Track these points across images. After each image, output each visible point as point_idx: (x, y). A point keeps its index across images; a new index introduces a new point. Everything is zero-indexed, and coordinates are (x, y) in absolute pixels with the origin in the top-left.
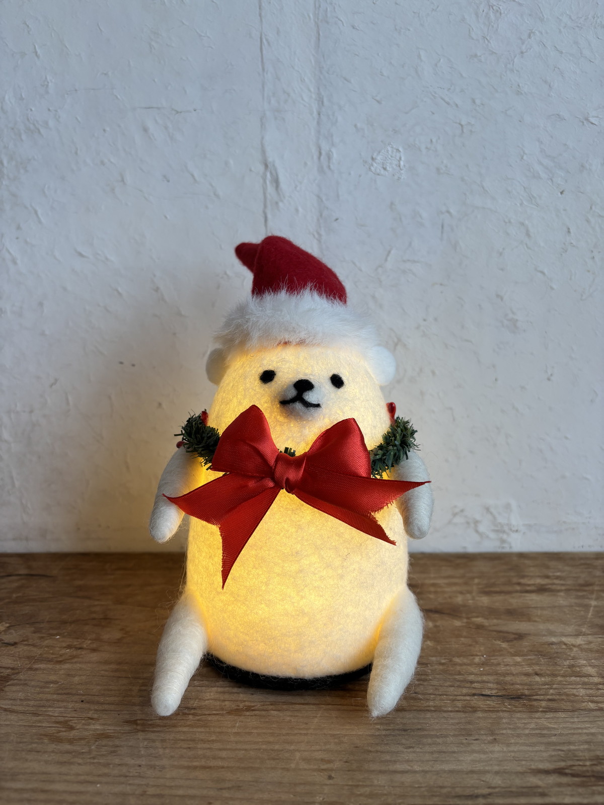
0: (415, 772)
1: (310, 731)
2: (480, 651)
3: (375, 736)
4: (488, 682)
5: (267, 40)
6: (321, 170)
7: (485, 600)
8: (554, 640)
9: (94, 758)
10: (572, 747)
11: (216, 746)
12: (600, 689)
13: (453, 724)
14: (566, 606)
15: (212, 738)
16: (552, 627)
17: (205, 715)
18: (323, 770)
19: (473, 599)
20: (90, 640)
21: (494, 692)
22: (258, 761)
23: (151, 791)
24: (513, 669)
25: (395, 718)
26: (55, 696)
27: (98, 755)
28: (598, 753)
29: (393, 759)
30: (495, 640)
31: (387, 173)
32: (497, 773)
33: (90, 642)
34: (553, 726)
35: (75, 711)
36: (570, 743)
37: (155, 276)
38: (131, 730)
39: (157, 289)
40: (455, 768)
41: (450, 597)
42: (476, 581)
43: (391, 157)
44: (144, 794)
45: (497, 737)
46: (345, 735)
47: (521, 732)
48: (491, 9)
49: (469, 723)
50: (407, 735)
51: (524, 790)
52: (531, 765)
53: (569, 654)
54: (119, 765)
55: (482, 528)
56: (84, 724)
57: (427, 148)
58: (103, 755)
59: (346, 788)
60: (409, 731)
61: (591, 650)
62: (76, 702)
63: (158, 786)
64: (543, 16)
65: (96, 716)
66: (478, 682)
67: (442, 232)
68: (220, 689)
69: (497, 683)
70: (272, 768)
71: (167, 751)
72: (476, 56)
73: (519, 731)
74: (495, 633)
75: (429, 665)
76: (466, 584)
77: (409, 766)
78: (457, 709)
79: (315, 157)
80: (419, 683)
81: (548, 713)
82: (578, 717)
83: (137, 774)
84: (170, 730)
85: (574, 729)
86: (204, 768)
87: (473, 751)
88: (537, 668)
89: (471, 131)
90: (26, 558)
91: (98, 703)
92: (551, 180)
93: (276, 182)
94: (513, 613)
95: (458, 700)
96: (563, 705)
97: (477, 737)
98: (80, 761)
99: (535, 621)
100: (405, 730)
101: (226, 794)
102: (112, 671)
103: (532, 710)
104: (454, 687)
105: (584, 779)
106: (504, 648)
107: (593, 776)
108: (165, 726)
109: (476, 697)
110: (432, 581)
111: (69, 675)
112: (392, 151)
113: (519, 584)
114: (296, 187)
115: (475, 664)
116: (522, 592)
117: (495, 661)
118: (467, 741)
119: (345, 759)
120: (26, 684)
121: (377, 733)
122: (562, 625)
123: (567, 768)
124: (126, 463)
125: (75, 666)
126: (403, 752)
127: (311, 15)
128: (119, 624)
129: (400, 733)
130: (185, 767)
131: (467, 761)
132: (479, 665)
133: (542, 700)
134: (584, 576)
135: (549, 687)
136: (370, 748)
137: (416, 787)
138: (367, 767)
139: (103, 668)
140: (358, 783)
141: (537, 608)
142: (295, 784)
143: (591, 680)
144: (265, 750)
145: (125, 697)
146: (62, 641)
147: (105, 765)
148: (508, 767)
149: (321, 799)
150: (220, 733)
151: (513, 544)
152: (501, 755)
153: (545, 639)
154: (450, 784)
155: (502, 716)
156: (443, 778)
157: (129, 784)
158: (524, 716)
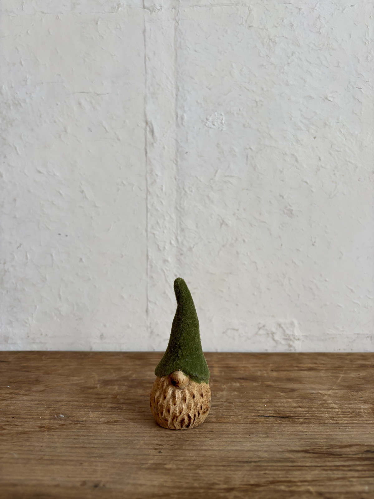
0: (214, 450)
2: (267, 397)
4: (268, 410)
5: (148, 58)
6: (178, 126)
7: (275, 374)
8: (314, 392)
9: (14, 442)
10: (316, 440)
11: (92, 438)
12: (339, 414)
13: (242, 429)
14: (325, 377)
15: (90, 434)
16: (313, 386)
17: (88, 424)
18: (156, 449)
19: (267, 373)
20: (24, 390)
21: (271, 415)
22: (117, 444)
23: (46, 458)
24: (285, 405)
27: (17, 441)
28: (332, 443)
29: (201, 444)
30: (277, 392)
31: (214, 127)
32: (265, 451)
33: (24, 391)
34: (306, 431)
35: (8, 421)
36: (315, 439)
37: (81, 184)
38: (40, 431)
39: (82, 192)
40: (239, 448)
41: (253, 372)
42: (271, 365)
43: (217, 118)
45: (269, 435)
47: (285, 433)
48: (271, 41)
49: (253, 428)
50: (213, 433)
51: (281, 460)
52: (288, 448)
53: (322, 398)
54: (29, 446)
55: (277, 337)
56: (12, 428)
57: (237, 114)
58: (21, 441)
59: (169, 457)
61: (336, 397)
62: (9, 418)
63: (51, 456)
64: (300, 44)
65: (20, 424)
66: (262, 410)
67: (247, 160)
68: (100, 413)
69: (274, 411)
70: (125, 448)
71: (61, 440)
72: (263, 65)
73: (283, 433)
74: (278, 389)
75: (233, 403)
76: (264, 366)
77: (212, 448)
78: (247, 422)
79: (175, 119)
81: (303, 425)
82: (322, 427)
83: (39, 450)
85: (319, 432)
86: (82, 447)
87: (253, 441)
88: (301, 404)
89: (262, 105)
91: (23, 418)
92: (309, 132)
93: (152, 132)
94: (290, 380)
95: (248, 418)
96: (314, 421)
97: (256, 435)
98: (5, 444)
99: (304, 383)
100: (211, 431)
101: (93, 459)
102: (35, 404)
103: (293, 423)
104: (247, 412)
105: (321, 455)
106: (282, 395)
107: (327, 454)
108: (61, 429)
109: (259, 417)
110: (243, 365)
111: (8, 406)
112: (218, 115)
113: (297, 367)
114: (163, 135)
115: (262, 402)
116: (298, 370)
117: (275, 401)
118: (249, 436)
119: (171, 444)
121: (194, 433)
122: (320, 385)
123: (311, 450)
124: (59, 295)
125: (13, 402)
126: (208, 441)
127: (173, 45)
128: (44, 384)
129: (209, 433)
130: (70, 447)
131: (247, 445)
132: (264, 403)
133: (301, 419)
134: (337, 363)
135: (306, 413)
136: (188, 439)
137: (213, 457)
138: (184, 448)
139: (30, 403)
140: (177, 455)
141: (306, 377)
142: (137, 455)
143: (334, 410)
144: (121, 440)
145: (40, 416)
146: (7, 391)
147: (20, 446)
148: (273, 448)
149: (152, 462)
150: (95, 432)
151: (297, 348)
152: (270, 443)
153: (308, 391)
154: (234, 456)
155: (274, 426)
156: (231, 453)
157: (33, 454)
158: (288, 426)
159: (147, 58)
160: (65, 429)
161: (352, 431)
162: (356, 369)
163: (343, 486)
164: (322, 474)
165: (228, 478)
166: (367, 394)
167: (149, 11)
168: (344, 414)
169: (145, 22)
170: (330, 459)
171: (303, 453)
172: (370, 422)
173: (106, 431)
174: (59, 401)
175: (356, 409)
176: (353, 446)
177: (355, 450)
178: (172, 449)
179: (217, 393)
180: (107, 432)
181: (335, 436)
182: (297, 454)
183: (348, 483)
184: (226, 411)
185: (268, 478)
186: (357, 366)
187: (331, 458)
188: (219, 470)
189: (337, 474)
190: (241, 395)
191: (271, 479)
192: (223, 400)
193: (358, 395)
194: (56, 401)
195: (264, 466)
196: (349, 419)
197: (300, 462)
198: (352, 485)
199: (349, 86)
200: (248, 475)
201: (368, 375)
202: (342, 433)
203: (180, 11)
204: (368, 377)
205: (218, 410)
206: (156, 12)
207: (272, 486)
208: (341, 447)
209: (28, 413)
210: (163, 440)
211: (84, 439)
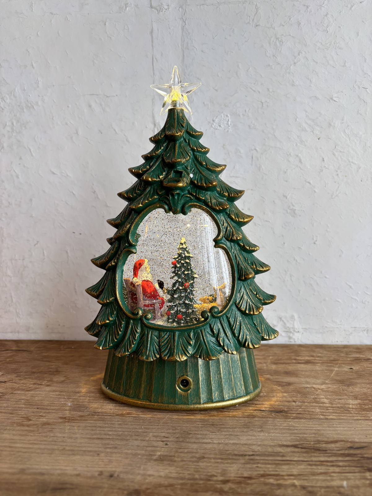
0: (214, 443)
1: (161, 424)
2: (265, 390)
3: (196, 427)
5: (156, 59)
7: (274, 367)
8: (308, 386)
9: (40, 433)
10: (305, 436)
11: (106, 429)
12: (329, 409)
13: (240, 423)
14: (320, 370)
15: (106, 426)
16: (308, 380)
17: (104, 416)
18: (163, 441)
19: (267, 366)
20: (47, 381)
21: (267, 409)
22: (129, 436)
23: (67, 448)
24: (281, 399)
26: (23, 406)
27: (43, 432)
28: (319, 439)
29: (203, 437)
30: (274, 385)
31: (221, 128)
32: (259, 445)
33: (46, 382)
34: (296, 425)
35: (33, 412)
36: (304, 434)
37: (93, 184)
38: (62, 422)
39: (94, 192)
40: (236, 442)
42: (271, 357)
43: (224, 119)
44: (64, 449)
45: (263, 429)
47: (278, 427)
48: (277, 40)
49: (250, 422)
50: (213, 427)
51: (273, 454)
52: (279, 442)
53: (315, 393)
54: (53, 436)
56: (37, 418)
57: (243, 115)
58: (45, 432)
59: (174, 449)
60: (215, 425)
61: (328, 391)
62: (34, 408)
63: (72, 446)
64: (306, 43)
65: (44, 415)
67: (252, 161)
69: (270, 405)
70: (136, 440)
71: (80, 431)
72: (269, 65)
73: (276, 427)
74: (275, 382)
76: (264, 359)
77: (213, 441)
78: (244, 416)
81: (296, 420)
82: (312, 422)
83: (61, 441)
85: (309, 427)
86: (99, 438)
87: (249, 435)
88: (295, 399)
89: (267, 106)
90: (17, 342)
91: (46, 409)
92: (313, 132)
95: (246, 412)
96: (305, 416)
97: (252, 429)
98: (32, 434)
99: (300, 377)
101: (108, 450)
102: (57, 395)
103: (286, 417)
104: (245, 406)
105: (308, 450)
106: (279, 389)
107: (313, 449)
108: (81, 420)
109: (256, 411)
111: (32, 397)
112: (224, 117)
113: (295, 359)
116: (296, 363)
117: (272, 395)
118: (246, 430)
119: (176, 436)
120: (8, 400)
122: (315, 379)
123: (300, 445)
124: (75, 289)
125: (36, 392)
126: (209, 434)
127: (180, 45)
128: (64, 374)
129: (210, 426)
130: (88, 438)
131: (244, 439)
133: (294, 413)
134: (334, 356)
135: (299, 407)
136: (191, 432)
137: (212, 450)
138: (188, 440)
139: (52, 394)
140: (181, 447)
141: (302, 371)
142: (147, 447)
143: (325, 405)
144: (133, 432)
145: (61, 407)
146: (31, 381)
147: (45, 437)
148: (266, 443)
149: (160, 454)
150: (111, 424)
151: (296, 340)
152: (264, 437)
153: (303, 385)
154: (232, 450)
155: (269, 420)
156: (228, 447)
157: (57, 445)
158: (282, 420)
159: (154, 59)
160: (84, 420)
161: (340, 427)
162: (350, 362)
163: (324, 480)
164: (307, 469)
165: (225, 470)
166: (357, 389)
167: (156, 11)
168: (334, 410)
169: (152, 21)
170: (315, 454)
171: (293, 447)
172: (356, 418)
173: (120, 423)
174: (77, 393)
175: (345, 404)
176: (338, 442)
177: (340, 446)
178: (178, 442)
181: (322, 432)
182: (287, 449)
183: (329, 478)
185: (259, 471)
186: (351, 359)
187: (317, 453)
188: (218, 462)
189: (321, 469)
191: (262, 472)
193: (349, 390)
194: (75, 393)
195: (257, 460)
196: (337, 415)
197: (289, 456)
198: (332, 480)
199: (354, 86)
200: (243, 468)
201: (361, 369)
202: (330, 429)
203: (186, 9)
204: (360, 371)
206: (163, 11)
207: (262, 479)
208: (327, 443)
209: (51, 404)
210: (170, 433)
211: (101, 430)
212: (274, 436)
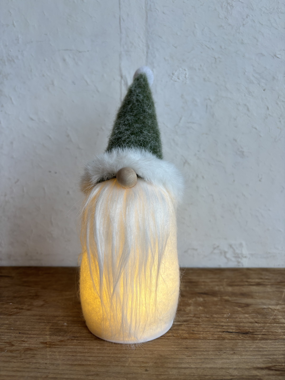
0: (192, 368)
2: (227, 312)
3: (171, 351)
4: (231, 326)
5: (123, 19)
7: (230, 289)
8: (265, 307)
9: (22, 359)
10: (275, 357)
11: (87, 355)
13: (212, 345)
14: (271, 292)
15: (85, 351)
16: (264, 301)
17: (83, 340)
18: (142, 366)
19: (224, 288)
21: (234, 331)
22: (109, 362)
23: (51, 376)
24: (244, 320)
25: (182, 342)
26: (6, 331)
27: (25, 358)
29: (180, 362)
30: (235, 307)
31: (180, 81)
32: (235, 369)
33: (27, 306)
34: (265, 347)
35: (16, 337)
36: (274, 355)
37: (67, 129)
38: (43, 347)
39: (68, 136)
40: (213, 366)
41: (212, 287)
42: (225, 280)
43: (182, 73)
45: (235, 352)
46: (156, 350)
47: (248, 349)
48: (229, 5)
49: (221, 345)
50: (188, 350)
51: (250, 377)
52: (253, 365)
53: (273, 313)
54: (35, 363)
55: (228, 255)
56: (19, 344)
57: (199, 69)
58: (28, 358)
59: (155, 375)
60: (189, 348)
62: (17, 333)
63: (54, 373)
64: (253, 8)
65: (26, 340)
66: (226, 326)
67: (207, 109)
69: (236, 326)
70: (116, 366)
71: (61, 357)
72: (221, 26)
73: (247, 349)
74: (235, 304)
75: (200, 318)
76: (220, 281)
77: (190, 365)
78: (215, 338)
80: (195, 326)
81: (262, 341)
82: (278, 343)
83: (44, 368)
84: (64, 347)
85: (276, 348)
86: (80, 365)
87: (223, 358)
88: (256, 320)
89: (220, 61)
91: (28, 334)
92: (259, 84)
93: (126, 85)
94: (243, 295)
95: (215, 334)
96: (270, 337)
97: (225, 352)
98: (15, 361)
99: (255, 298)
102: (37, 319)
103: (254, 339)
104: (213, 328)
105: (282, 372)
106: (239, 310)
108: (61, 345)
109: (224, 333)
110: (203, 280)
111: (14, 321)
112: (182, 70)
113: (247, 282)
115: (224, 317)
116: (248, 285)
117: (235, 316)
118: (219, 354)
119: (155, 361)
121: (172, 349)
124: (51, 221)
125: (18, 317)
126: (186, 358)
127: (144, 8)
128: (43, 298)
129: (184, 349)
130: (70, 365)
131: (219, 363)
132: (226, 318)
133: (259, 334)
134: (279, 278)
135: (262, 328)
136: (168, 357)
137: (192, 376)
138: (166, 365)
139: (33, 318)
141: (256, 292)
142: (128, 374)
144: (113, 357)
145: (42, 331)
146: (13, 306)
147: (28, 363)
148: (241, 366)
150: (90, 349)
151: (244, 264)
152: (238, 360)
153: (260, 307)
154: (210, 374)
155: (238, 342)
156: (206, 371)
157: (39, 372)
158: (250, 342)
159: (121, 19)
171: (267, 370)
173: (99, 347)
174: (57, 317)
179: (186, 308)
180: (99, 349)
182: (262, 372)
184: (196, 327)
190: (206, 310)
192: (191, 315)
194: (54, 317)
205: (189, 326)
209: (32, 328)
211: (81, 356)
212: (246, 359)
